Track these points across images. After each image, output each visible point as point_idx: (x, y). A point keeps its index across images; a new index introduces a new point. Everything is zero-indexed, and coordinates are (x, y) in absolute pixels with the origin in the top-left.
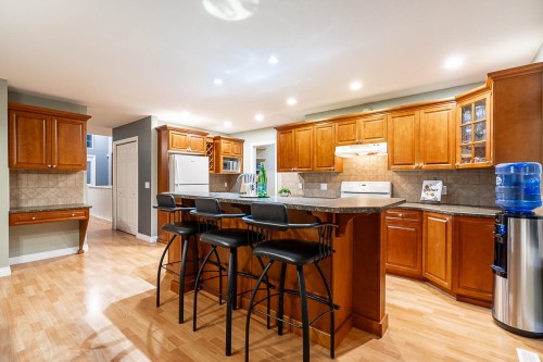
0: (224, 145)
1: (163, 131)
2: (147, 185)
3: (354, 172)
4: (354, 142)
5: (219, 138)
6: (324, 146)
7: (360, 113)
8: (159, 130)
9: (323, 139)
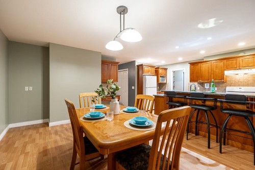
0: (160, 71)
1: (140, 67)
2: (133, 88)
3: (234, 82)
4: (235, 69)
5: (158, 68)
6: (217, 71)
7: (237, 56)
8: (138, 66)
9: (216, 67)
